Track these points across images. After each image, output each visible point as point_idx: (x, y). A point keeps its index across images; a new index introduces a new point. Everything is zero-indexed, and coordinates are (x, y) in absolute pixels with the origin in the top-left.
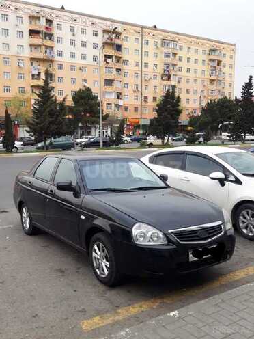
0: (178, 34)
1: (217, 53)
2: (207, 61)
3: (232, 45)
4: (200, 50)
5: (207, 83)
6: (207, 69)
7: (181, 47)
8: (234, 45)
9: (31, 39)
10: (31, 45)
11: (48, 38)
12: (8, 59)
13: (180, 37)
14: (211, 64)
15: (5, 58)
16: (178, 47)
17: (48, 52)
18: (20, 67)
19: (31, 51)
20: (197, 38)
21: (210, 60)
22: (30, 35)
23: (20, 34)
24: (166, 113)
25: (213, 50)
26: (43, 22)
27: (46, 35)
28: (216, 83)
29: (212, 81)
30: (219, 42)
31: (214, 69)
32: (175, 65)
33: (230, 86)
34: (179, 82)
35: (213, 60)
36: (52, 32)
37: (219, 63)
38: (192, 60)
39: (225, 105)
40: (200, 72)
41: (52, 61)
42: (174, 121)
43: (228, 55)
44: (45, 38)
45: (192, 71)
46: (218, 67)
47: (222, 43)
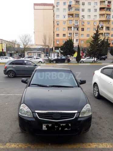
9: (100, 12)
10: (100, 15)
11: (108, 10)
12: (89, 22)
15: (88, 22)
17: (108, 17)
18: (94, 25)
19: (100, 17)
22: (100, 10)
23: (96, 10)
26: (106, 3)
27: (107, 9)
36: (110, 7)
41: (109, 21)
44: (107, 10)
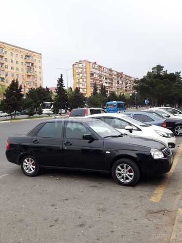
0: (3, 43)
1: (31, 58)
2: (24, 63)
3: (39, 54)
4: (19, 55)
5: (25, 77)
6: (25, 68)
7: (6, 52)
8: (41, 54)
13: (5, 45)
14: (27, 65)
16: (4, 52)
20: (16, 47)
21: (26, 62)
24: (13, 96)
25: (28, 56)
28: (31, 77)
29: (29, 76)
30: (31, 51)
31: (29, 68)
32: (3, 64)
33: (40, 80)
34: (6, 76)
35: (29, 63)
37: (32, 64)
38: (15, 62)
39: (41, 91)
40: (20, 70)
42: (19, 102)
43: (37, 60)
45: (15, 69)
46: (32, 67)
47: (33, 52)
